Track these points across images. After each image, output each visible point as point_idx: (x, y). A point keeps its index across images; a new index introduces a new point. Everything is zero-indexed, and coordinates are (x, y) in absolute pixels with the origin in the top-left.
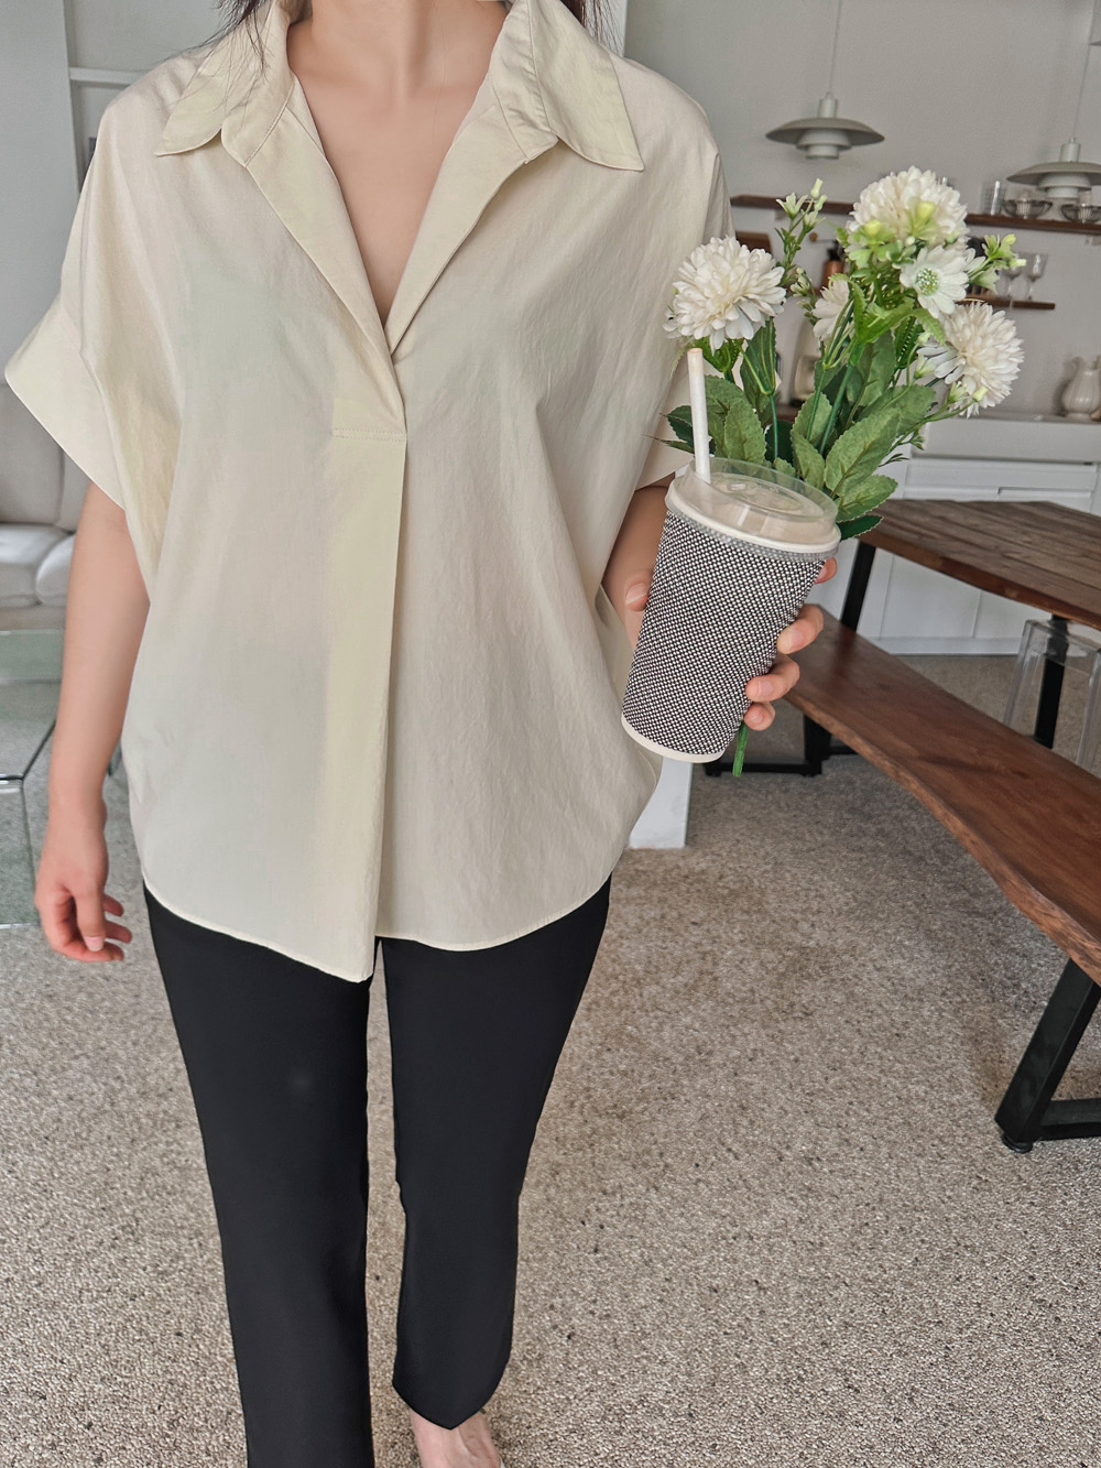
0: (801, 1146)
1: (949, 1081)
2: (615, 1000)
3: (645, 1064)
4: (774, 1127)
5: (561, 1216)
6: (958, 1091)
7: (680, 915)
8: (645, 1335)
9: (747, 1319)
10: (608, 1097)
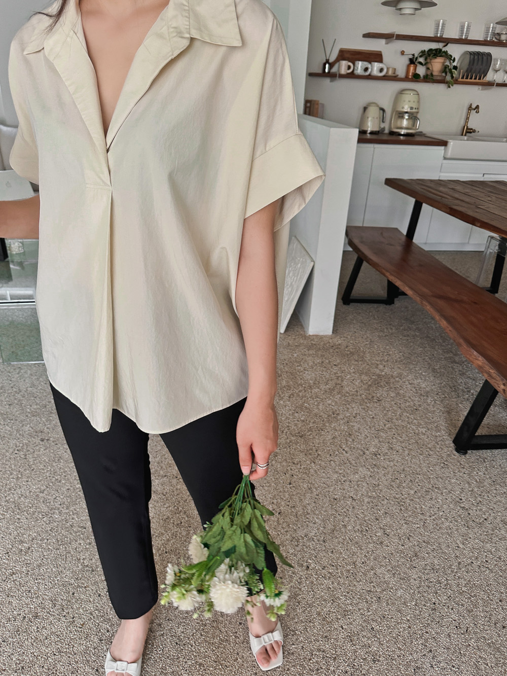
0: (372, 449)
1: (436, 427)
2: (301, 394)
3: (311, 418)
4: (362, 442)
5: (277, 471)
6: (439, 431)
7: (329, 362)
8: (308, 514)
9: (348, 510)
10: (296, 429)
